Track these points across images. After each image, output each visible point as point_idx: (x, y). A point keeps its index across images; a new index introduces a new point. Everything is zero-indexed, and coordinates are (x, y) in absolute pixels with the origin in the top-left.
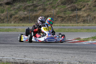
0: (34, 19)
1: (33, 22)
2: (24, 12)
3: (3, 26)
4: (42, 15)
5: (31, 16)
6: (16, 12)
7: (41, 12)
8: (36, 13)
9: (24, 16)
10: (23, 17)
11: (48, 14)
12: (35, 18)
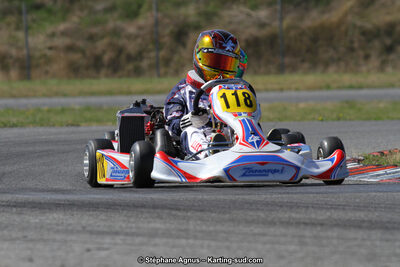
0: (308, 50)
1: (306, 65)
2: (255, 7)
3: (121, 93)
4: (359, 23)
5: (292, 33)
6: (210, 8)
7: (352, 7)
8: (323, 12)
9: (254, 31)
10: (247, 41)
11: (389, 18)
12: (315, 40)
